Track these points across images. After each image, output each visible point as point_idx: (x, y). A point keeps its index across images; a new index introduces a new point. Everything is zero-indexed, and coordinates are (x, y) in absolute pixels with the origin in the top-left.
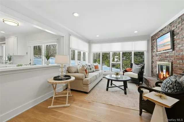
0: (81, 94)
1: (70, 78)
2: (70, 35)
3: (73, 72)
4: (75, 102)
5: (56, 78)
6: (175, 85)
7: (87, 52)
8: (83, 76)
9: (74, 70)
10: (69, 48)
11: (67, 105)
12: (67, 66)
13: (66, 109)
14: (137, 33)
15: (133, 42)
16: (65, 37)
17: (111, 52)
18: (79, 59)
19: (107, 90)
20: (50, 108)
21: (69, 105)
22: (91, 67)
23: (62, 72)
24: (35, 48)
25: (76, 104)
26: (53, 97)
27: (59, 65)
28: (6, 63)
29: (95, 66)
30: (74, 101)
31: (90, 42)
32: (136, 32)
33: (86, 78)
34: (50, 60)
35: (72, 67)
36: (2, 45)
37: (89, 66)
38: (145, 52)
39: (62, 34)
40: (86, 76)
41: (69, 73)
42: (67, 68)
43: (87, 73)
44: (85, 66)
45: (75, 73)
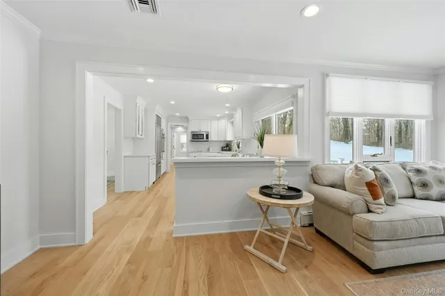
1: (299, 197)
2: (327, 75)
3: (325, 183)
4: (305, 272)
8: (352, 204)
9: (329, 177)
10: (324, 114)
13: (273, 274)
21: (284, 268)
23: (280, 177)
25: (305, 277)
26: (256, 231)
30: (306, 267)
33: (369, 211)
37: (418, 171)
39: (297, 81)
40: (373, 207)
41: (315, 183)
42: (312, 170)
43: (375, 197)
44: (375, 170)
45: (332, 186)
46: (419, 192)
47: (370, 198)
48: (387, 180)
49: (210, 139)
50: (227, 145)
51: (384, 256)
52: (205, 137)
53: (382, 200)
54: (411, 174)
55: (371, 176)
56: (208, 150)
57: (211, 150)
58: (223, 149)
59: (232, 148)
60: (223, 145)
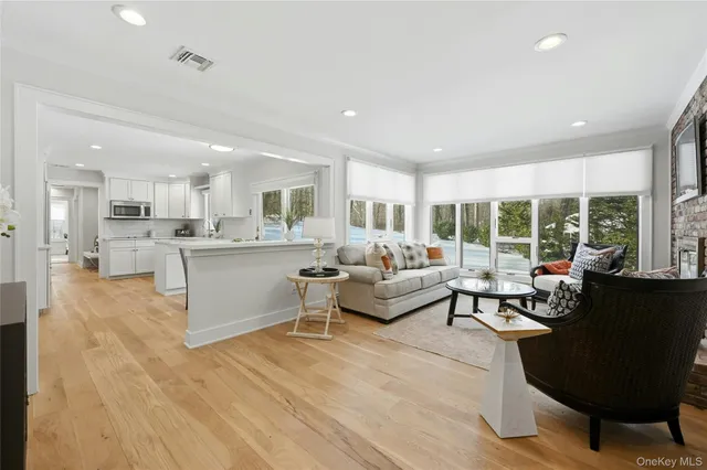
0: (366, 321)
1: (338, 274)
2: (348, 159)
3: (351, 262)
5: (304, 273)
6: (564, 297)
7: (408, 203)
8: (373, 275)
9: (352, 257)
10: (345, 195)
11: (326, 335)
12: (338, 246)
13: (322, 342)
14: (582, 127)
15: (584, 160)
16: (332, 168)
17: (495, 199)
18: (380, 225)
19: (450, 322)
20: (290, 337)
22: (414, 252)
23: (319, 258)
24: (267, 196)
27: (311, 240)
28: (210, 236)
29: (429, 250)
30: (345, 332)
31: (418, 170)
32: (579, 124)
33: (384, 279)
34: (295, 229)
35: (350, 250)
36: (203, 192)
37: (409, 248)
38: (640, 198)
39: (324, 161)
40: (386, 276)
41: (341, 263)
42: (338, 251)
43: (387, 268)
44: (386, 247)
45: (356, 264)
46: (409, 264)
47: (384, 269)
48: (392, 255)
49: (152, 216)
50: (186, 227)
51: (395, 308)
52: (143, 212)
53: (391, 270)
54: (404, 250)
55: (384, 252)
56: (148, 235)
57: (154, 234)
58: (177, 233)
59: (197, 231)
60: (179, 226)
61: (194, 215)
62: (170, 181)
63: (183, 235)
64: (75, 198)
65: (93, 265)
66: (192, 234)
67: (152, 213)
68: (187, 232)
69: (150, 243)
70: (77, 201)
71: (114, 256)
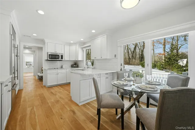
28: (88, 68)
36: (84, 49)
49: (63, 59)
50: (75, 64)
52: (60, 57)
56: (62, 67)
57: (64, 67)
58: (72, 66)
59: (80, 65)
60: (72, 63)
61: (80, 59)
62: (70, 44)
63: (75, 67)
64: (35, 54)
65: (41, 79)
66: (78, 67)
67: (63, 58)
68: (76, 66)
69: (63, 71)
70: (36, 55)
71: (49, 76)
